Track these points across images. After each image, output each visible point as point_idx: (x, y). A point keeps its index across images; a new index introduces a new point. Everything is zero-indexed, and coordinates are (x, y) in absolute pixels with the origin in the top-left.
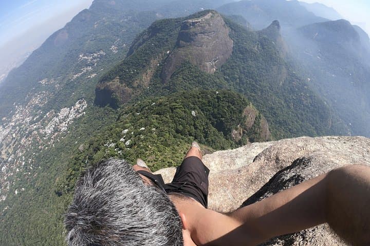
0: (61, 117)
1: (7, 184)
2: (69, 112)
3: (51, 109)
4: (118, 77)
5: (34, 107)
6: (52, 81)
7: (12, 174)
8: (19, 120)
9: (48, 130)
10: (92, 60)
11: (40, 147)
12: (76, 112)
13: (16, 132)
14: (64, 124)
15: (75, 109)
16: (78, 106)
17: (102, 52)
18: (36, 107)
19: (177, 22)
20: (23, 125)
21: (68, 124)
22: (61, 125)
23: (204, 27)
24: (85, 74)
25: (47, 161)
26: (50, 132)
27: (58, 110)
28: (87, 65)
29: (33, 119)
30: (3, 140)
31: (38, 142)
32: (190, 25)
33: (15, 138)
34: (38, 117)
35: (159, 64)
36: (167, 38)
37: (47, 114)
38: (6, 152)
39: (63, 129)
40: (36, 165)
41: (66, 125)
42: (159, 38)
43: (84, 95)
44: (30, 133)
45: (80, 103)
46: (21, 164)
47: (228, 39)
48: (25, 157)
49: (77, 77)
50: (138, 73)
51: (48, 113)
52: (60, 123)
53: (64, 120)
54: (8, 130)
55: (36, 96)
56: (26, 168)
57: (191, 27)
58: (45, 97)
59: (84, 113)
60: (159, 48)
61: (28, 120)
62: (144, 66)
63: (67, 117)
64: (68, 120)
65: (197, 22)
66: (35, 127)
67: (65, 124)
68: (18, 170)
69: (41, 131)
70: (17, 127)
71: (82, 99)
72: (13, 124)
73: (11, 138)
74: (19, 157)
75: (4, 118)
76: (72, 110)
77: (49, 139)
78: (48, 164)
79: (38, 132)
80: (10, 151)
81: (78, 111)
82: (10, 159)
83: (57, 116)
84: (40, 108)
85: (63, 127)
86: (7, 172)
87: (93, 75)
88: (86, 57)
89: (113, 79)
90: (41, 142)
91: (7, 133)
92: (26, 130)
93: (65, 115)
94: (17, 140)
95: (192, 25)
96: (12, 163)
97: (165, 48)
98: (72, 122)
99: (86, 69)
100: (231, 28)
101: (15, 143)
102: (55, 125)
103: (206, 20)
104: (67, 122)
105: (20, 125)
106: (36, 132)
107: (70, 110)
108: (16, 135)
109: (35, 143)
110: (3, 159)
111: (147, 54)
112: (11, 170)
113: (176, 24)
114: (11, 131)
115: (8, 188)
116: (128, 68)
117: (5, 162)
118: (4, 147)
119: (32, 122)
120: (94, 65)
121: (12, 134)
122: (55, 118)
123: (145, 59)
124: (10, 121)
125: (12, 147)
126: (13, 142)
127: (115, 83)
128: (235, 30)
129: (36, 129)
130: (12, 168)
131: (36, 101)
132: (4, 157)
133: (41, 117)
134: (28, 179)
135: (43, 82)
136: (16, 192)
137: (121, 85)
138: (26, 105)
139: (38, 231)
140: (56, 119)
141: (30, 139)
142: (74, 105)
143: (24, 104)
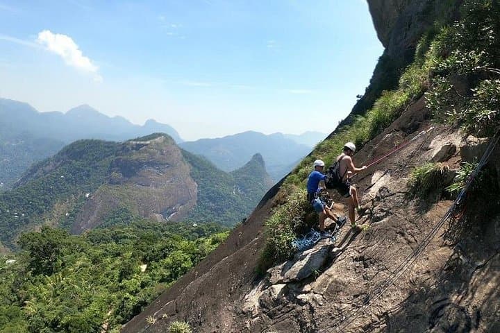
19: (108, 147)
23: (154, 154)
32: (133, 148)
35: (69, 212)
36: (89, 171)
42: (75, 167)
47: (189, 179)
50: (27, 222)
57: (134, 151)
60: (72, 184)
62: (41, 212)
65: (144, 145)
95: (136, 149)
97: (82, 186)
100: (193, 164)
103: (157, 144)
111: (50, 190)
113: (107, 150)
116: (10, 208)
123: (45, 200)
128: (198, 168)
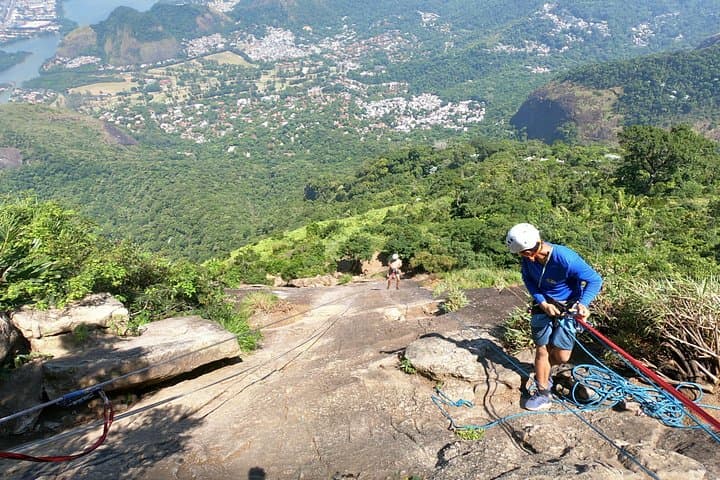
0: (414, 104)
1: (228, 127)
2: (437, 108)
3: (407, 80)
4: (618, 90)
5: (377, 53)
6: (445, 29)
7: (250, 121)
8: (333, 53)
9: (374, 109)
10: (564, 32)
11: (336, 123)
12: (450, 117)
13: (313, 68)
14: (410, 120)
15: (451, 111)
16: (462, 107)
17: (602, 27)
18: (381, 58)
20: (334, 68)
21: (419, 126)
22: (404, 119)
24: (524, 56)
25: (330, 151)
26: (373, 114)
27: (418, 91)
28: (544, 40)
29: (362, 71)
30: (279, 61)
31: (338, 113)
33: (303, 75)
34: (371, 74)
37: (391, 84)
38: (269, 82)
39: (401, 127)
40: (304, 142)
41: (413, 126)
43: (491, 96)
44: (338, 89)
45: (470, 107)
46: (279, 120)
48: (297, 117)
49: (504, 52)
51: (396, 83)
52: (405, 115)
53: (415, 115)
54: (300, 54)
55: (394, 36)
56: (284, 132)
58: (411, 50)
59: (466, 129)
61: (350, 65)
63: (427, 113)
64: (423, 121)
66: (354, 87)
67: (413, 122)
68: (266, 124)
69: (359, 102)
70: (321, 63)
71: (480, 101)
72: (318, 51)
73: (297, 69)
74: (286, 109)
75: (308, 28)
76: (446, 108)
77: (364, 124)
78: (327, 157)
79: (353, 99)
80: (278, 86)
81: (454, 119)
82: (267, 98)
83: (409, 99)
84: (385, 63)
85: (405, 125)
86: (245, 112)
87: (541, 70)
88: (555, 18)
89: (603, 88)
90: (346, 117)
91: (295, 56)
92: (334, 78)
93: (424, 107)
94: (304, 80)
96: (266, 107)
98: (429, 128)
99: (534, 46)
101: (296, 82)
102: (392, 112)
104: (418, 122)
105: (330, 63)
106: (347, 96)
107: (442, 106)
108: (309, 72)
109: (333, 111)
110: (257, 88)
112: (255, 116)
114: (305, 58)
115: (223, 133)
117: (254, 94)
118: (272, 72)
119: (352, 75)
120: (560, 47)
121: (303, 65)
122: (402, 99)
124: (316, 43)
125: (287, 84)
126: (295, 78)
127: (599, 99)
129: (351, 92)
130: (259, 113)
131: (389, 44)
132: (261, 87)
133: (377, 80)
134: (271, 149)
135: (427, 17)
136: (231, 149)
137: (608, 115)
138: (365, 38)
139: (205, 217)
140: (402, 102)
141: (328, 98)
142: (455, 102)
143: (364, 33)
